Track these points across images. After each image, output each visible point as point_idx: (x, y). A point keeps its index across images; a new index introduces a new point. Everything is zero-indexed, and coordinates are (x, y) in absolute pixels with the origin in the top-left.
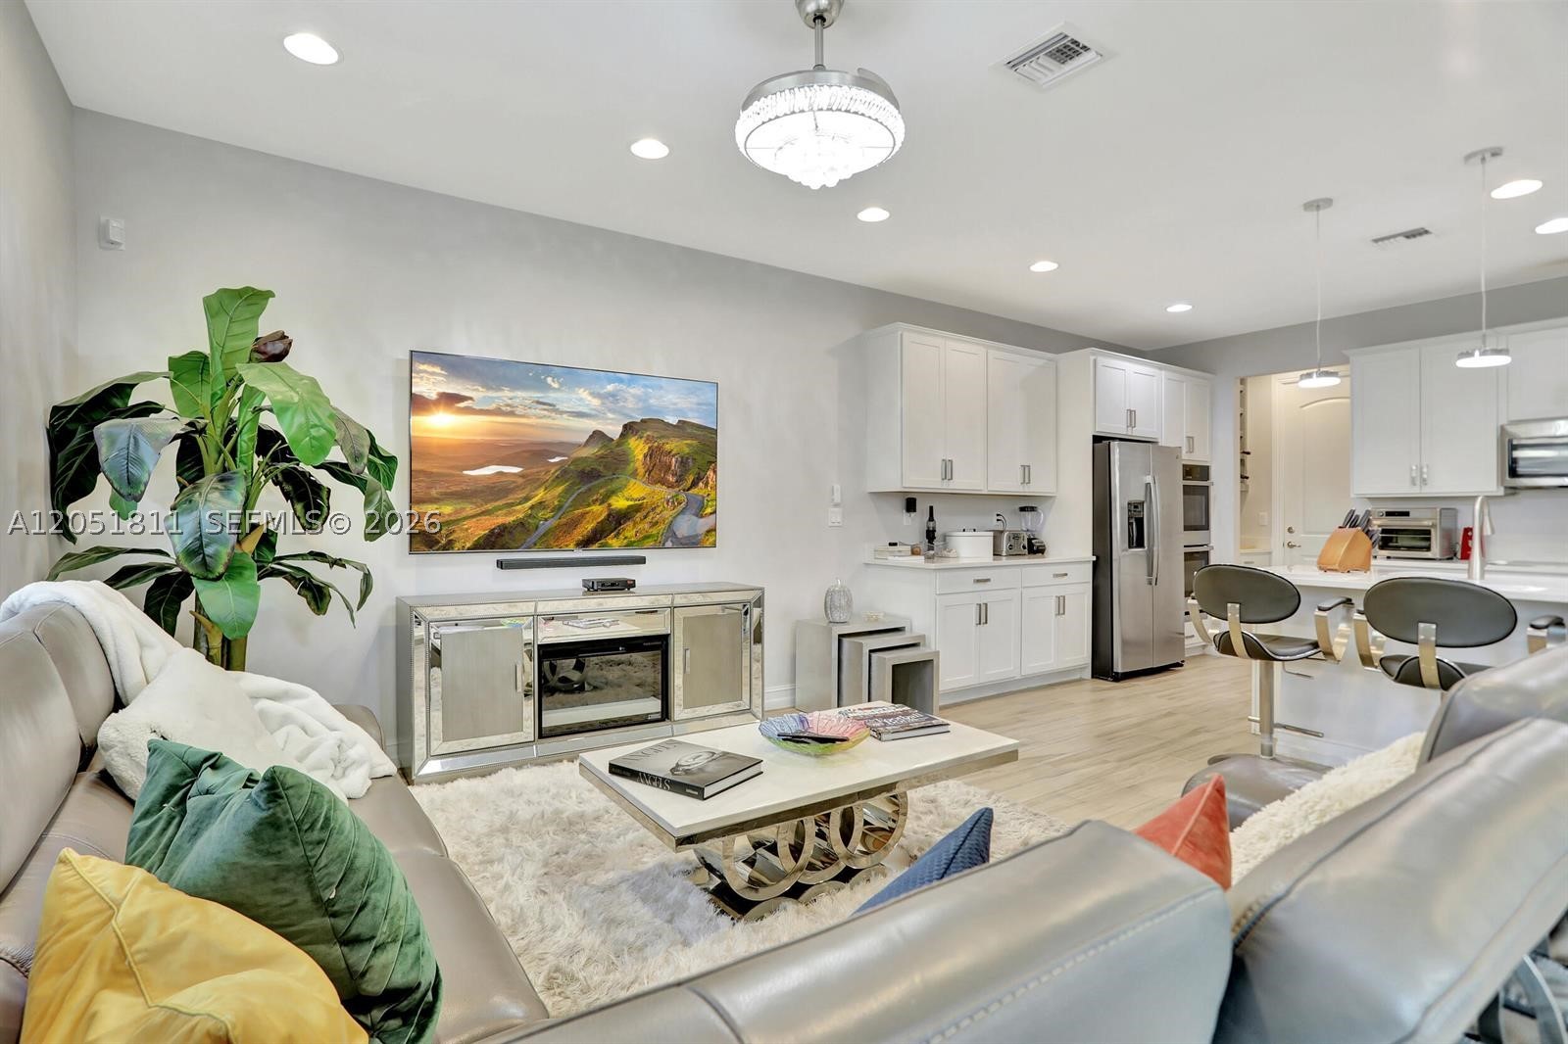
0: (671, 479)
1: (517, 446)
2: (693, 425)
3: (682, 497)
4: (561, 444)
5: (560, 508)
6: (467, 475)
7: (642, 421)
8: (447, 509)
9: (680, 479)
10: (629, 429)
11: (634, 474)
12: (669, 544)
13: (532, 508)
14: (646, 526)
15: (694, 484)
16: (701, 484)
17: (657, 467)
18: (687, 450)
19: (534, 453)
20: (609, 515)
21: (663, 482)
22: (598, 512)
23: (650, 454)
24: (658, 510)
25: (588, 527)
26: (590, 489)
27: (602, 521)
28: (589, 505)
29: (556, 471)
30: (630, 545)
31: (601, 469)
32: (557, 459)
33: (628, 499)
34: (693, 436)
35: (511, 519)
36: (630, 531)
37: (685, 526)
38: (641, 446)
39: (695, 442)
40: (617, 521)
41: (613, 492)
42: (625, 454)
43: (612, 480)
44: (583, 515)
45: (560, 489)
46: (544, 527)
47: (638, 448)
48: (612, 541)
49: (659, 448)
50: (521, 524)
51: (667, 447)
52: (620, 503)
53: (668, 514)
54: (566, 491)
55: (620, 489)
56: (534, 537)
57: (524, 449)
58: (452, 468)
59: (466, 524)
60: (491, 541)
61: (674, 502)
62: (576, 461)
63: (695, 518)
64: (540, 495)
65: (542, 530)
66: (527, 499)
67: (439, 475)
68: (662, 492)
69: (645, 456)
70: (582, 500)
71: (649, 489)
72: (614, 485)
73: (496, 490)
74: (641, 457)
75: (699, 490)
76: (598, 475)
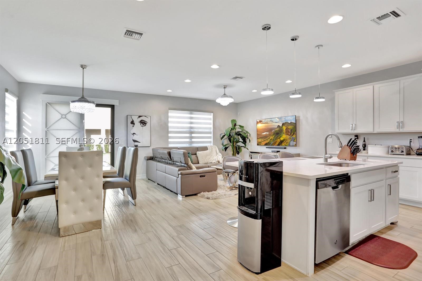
1: (268, 129)
2: (293, 123)
3: (291, 137)
4: (274, 128)
5: (273, 140)
6: (263, 135)
7: (285, 123)
8: (260, 140)
9: (291, 134)
10: (283, 124)
11: (284, 133)
13: (270, 140)
14: (286, 143)
15: (293, 135)
16: (294, 135)
17: (287, 132)
18: (292, 128)
19: (270, 130)
21: (288, 134)
23: (286, 129)
24: (287, 140)
25: (277, 143)
26: (278, 136)
28: (277, 139)
29: (273, 133)
31: (279, 132)
32: (273, 131)
35: (267, 142)
36: (284, 143)
37: (291, 143)
39: (292, 126)
40: (281, 142)
41: (281, 137)
42: (282, 129)
43: (281, 134)
44: (277, 141)
45: (274, 136)
46: (272, 143)
47: (284, 128)
48: (281, 145)
50: (269, 142)
51: (289, 128)
52: (282, 139)
53: (289, 140)
54: (274, 137)
55: (282, 136)
58: (260, 133)
60: (266, 144)
62: (275, 131)
63: (293, 142)
64: (271, 138)
66: (269, 138)
68: (288, 137)
70: (276, 139)
71: (286, 136)
72: (281, 135)
73: (266, 136)
74: (285, 130)
75: (294, 136)
76: (279, 134)
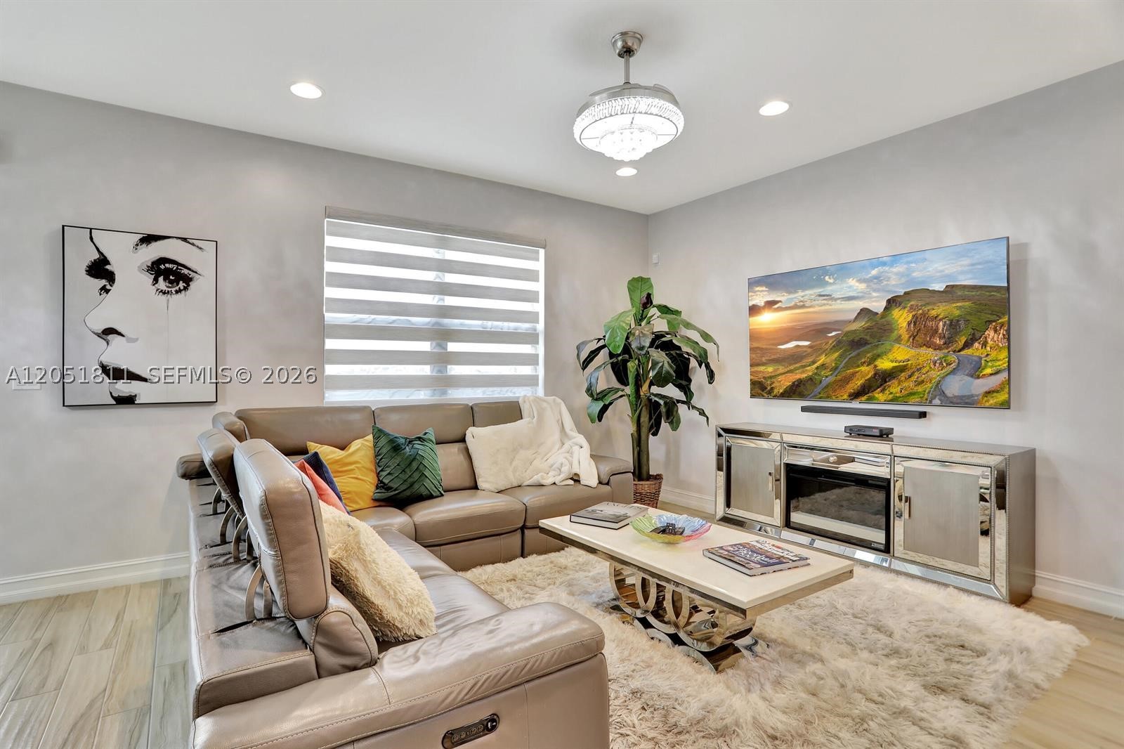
0: (938, 341)
1: (807, 327)
2: (965, 287)
3: (953, 358)
4: (836, 322)
5: (836, 368)
6: (784, 350)
7: (905, 293)
8: (770, 369)
9: (949, 342)
10: (892, 303)
11: (898, 340)
12: (937, 401)
13: (817, 368)
14: (912, 385)
15: (967, 345)
16: (976, 345)
17: (921, 332)
18: (957, 313)
19: (817, 331)
20: (875, 374)
21: (928, 345)
22: (866, 372)
23: (915, 321)
24: (924, 371)
25: (858, 383)
26: (858, 354)
27: (869, 380)
28: (858, 366)
29: (833, 342)
30: (894, 400)
31: (868, 338)
32: (833, 334)
33: (892, 361)
34: (964, 299)
35: (804, 376)
36: (895, 388)
37: (956, 385)
38: (905, 315)
39: (967, 304)
40: (884, 378)
41: (879, 356)
42: (889, 323)
43: (877, 346)
44: (854, 374)
45: (836, 355)
46: (825, 381)
47: (901, 318)
48: (878, 395)
49: (923, 314)
50: (810, 379)
51: (933, 313)
52: (885, 364)
53: (936, 374)
54: (841, 356)
55: (885, 353)
56: (819, 389)
57: (810, 329)
58: (773, 344)
59: (780, 378)
60: (794, 392)
61: (943, 363)
62: (847, 334)
63: (969, 378)
64: (822, 359)
65: (824, 384)
66: (814, 362)
67: (766, 349)
68: (928, 354)
69: (909, 324)
70: (853, 363)
71: (913, 352)
72: (879, 351)
73: (795, 358)
74: (905, 325)
75: (975, 350)
76: (866, 343)
